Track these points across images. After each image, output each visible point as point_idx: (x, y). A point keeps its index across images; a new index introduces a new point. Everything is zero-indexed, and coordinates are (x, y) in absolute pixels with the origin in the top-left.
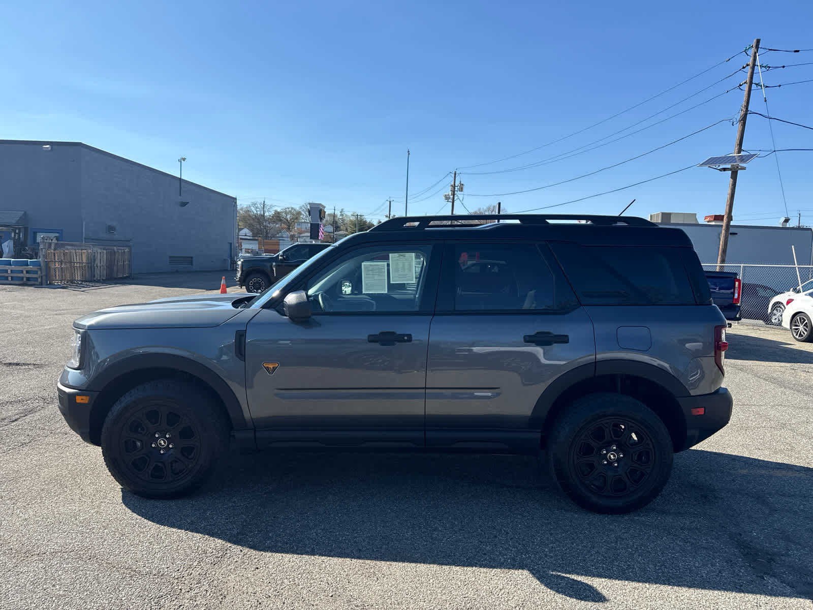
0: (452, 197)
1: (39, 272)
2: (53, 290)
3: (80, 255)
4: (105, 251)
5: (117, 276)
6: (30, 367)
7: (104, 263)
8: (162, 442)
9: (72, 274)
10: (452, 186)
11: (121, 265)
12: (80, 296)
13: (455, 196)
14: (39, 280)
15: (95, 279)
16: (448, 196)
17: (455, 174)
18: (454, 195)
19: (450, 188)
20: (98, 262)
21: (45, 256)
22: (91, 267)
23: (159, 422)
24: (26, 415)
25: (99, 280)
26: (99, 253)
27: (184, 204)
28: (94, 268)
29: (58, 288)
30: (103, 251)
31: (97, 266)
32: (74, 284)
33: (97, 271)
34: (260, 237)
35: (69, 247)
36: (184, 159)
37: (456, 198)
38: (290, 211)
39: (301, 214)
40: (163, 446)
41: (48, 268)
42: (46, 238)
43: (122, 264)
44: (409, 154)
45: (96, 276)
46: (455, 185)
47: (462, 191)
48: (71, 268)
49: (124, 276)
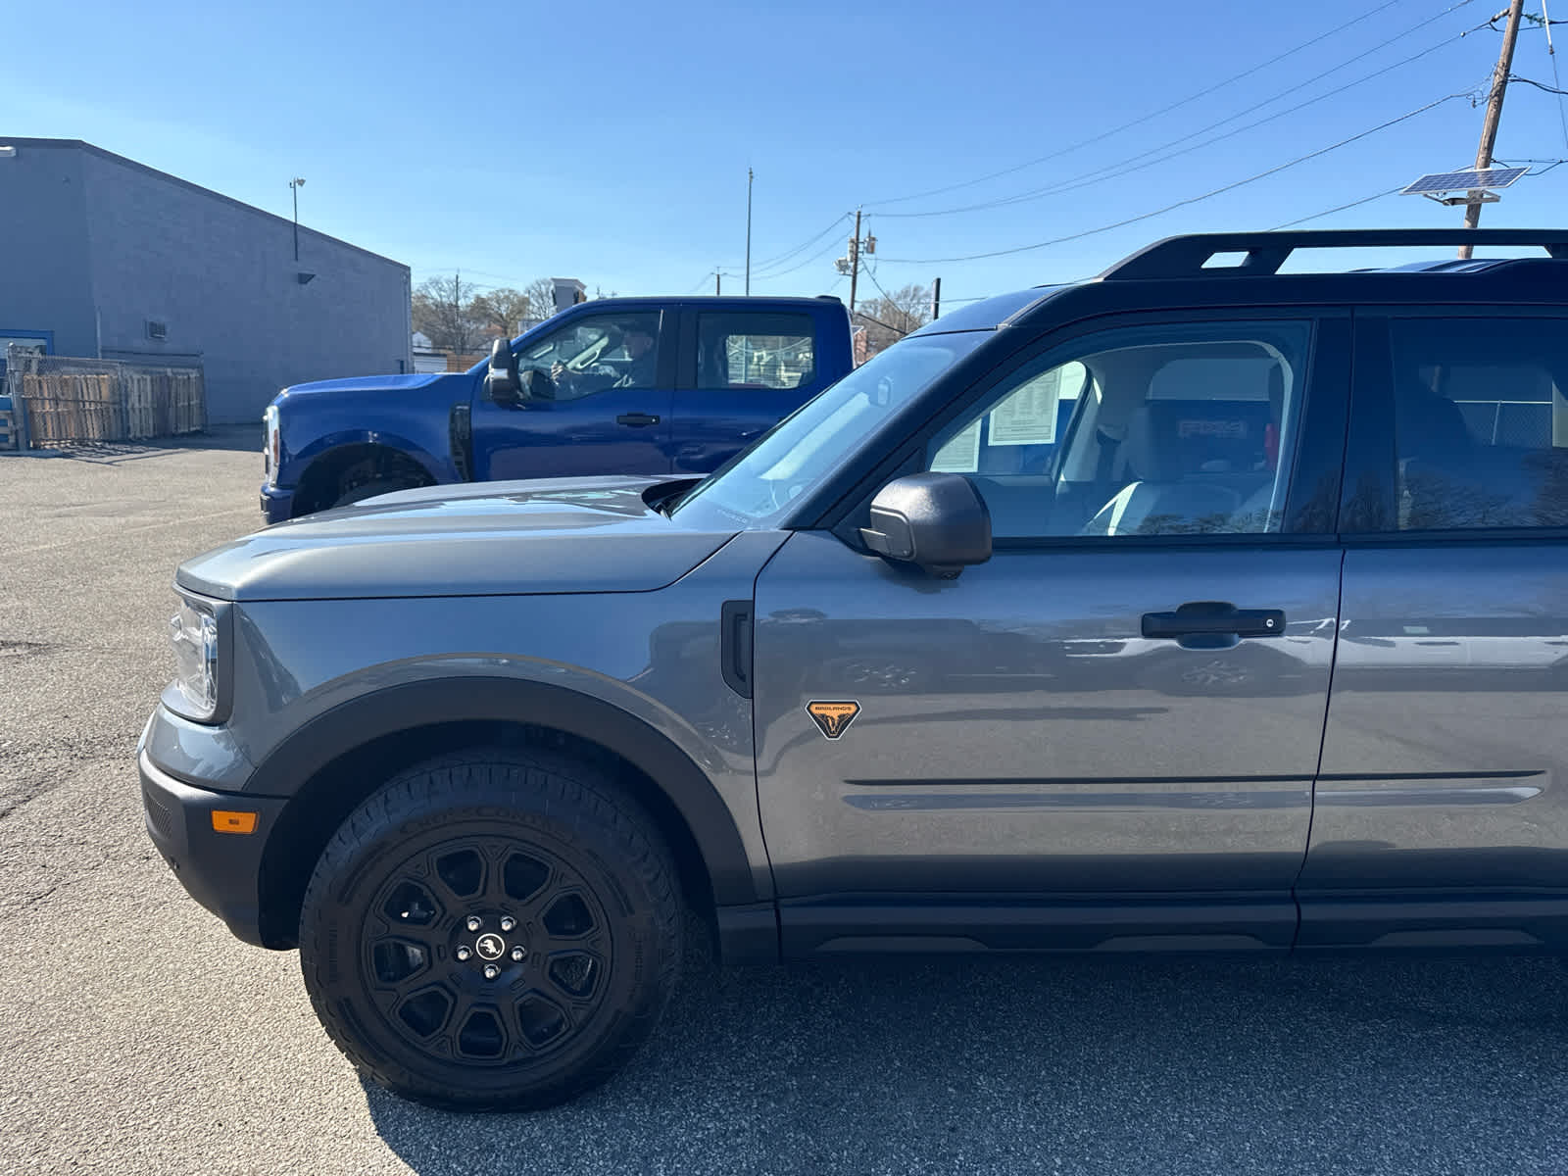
0: (852, 264)
1: (10, 423)
2: (43, 461)
3: (97, 385)
4: (148, 378)
5: (176, 428)
6: (19, 652)
7: (148, 402)
8: (490, 945)
9: (81, 426)
10: (852, 241)
11: (183, 406)
12: (106, 474)
13: (859, 262)
14: (12, 440)
15: (131, 436)
16: (843, 264)
17: (859, 217)
18: (856, 260)
19: (848, 247)
20: (134, 399)
21: (20, 388)
22: (121, 410)
23: (481, 887)
24: (29, 798)
25: (140, 439)
26: (136, 382)
27: (304, 279)
28: (127, 413)
29: (56, 456)
30: (145, 376)
31: (133, 409)
32: (87, 448)
33: (134, 421)
34: (450, 349)
35: (72, 369)
36: (301, 182)
37: (860, 267)
38: (507, 297)
39: (529, 303)
40: (494, 955)
41: (29, 416)
42: (18, 349)
43: (186, 404)
44: (752, 177)
45: (132, 430)
46: (858, 239)
47: (872, 252)
48: (78, 412)
49: (192, 429)
